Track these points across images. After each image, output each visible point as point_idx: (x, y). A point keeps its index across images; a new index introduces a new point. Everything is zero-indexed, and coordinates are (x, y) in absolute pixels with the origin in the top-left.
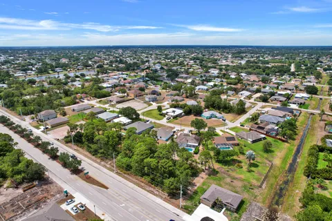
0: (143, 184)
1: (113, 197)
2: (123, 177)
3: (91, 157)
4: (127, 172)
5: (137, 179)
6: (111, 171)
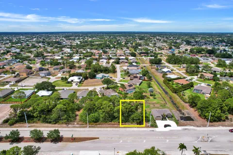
0: (116, 126)
1: (108, 141)
2: (98, 127)
3: (53, 125)
4: (97, 123)
5: (109, 124)
6: (84, 127)
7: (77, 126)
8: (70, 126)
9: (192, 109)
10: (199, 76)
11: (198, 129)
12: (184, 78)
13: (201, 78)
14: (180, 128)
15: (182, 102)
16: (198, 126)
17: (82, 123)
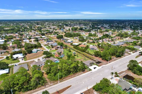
2: (65, 80)
3: (35, 90)
4: (62, 78)
5: (69, 77)
6: (56, 84)
7: (51, 84)
8: (47, 86)
9: (97, 58)
10: (87, 42)
11: (106, 65)
12: (82, 44)
13: (88, 42)
14: (100, 67)
15: (91, 56)
16: (105, 64)
17: (53, 82)
